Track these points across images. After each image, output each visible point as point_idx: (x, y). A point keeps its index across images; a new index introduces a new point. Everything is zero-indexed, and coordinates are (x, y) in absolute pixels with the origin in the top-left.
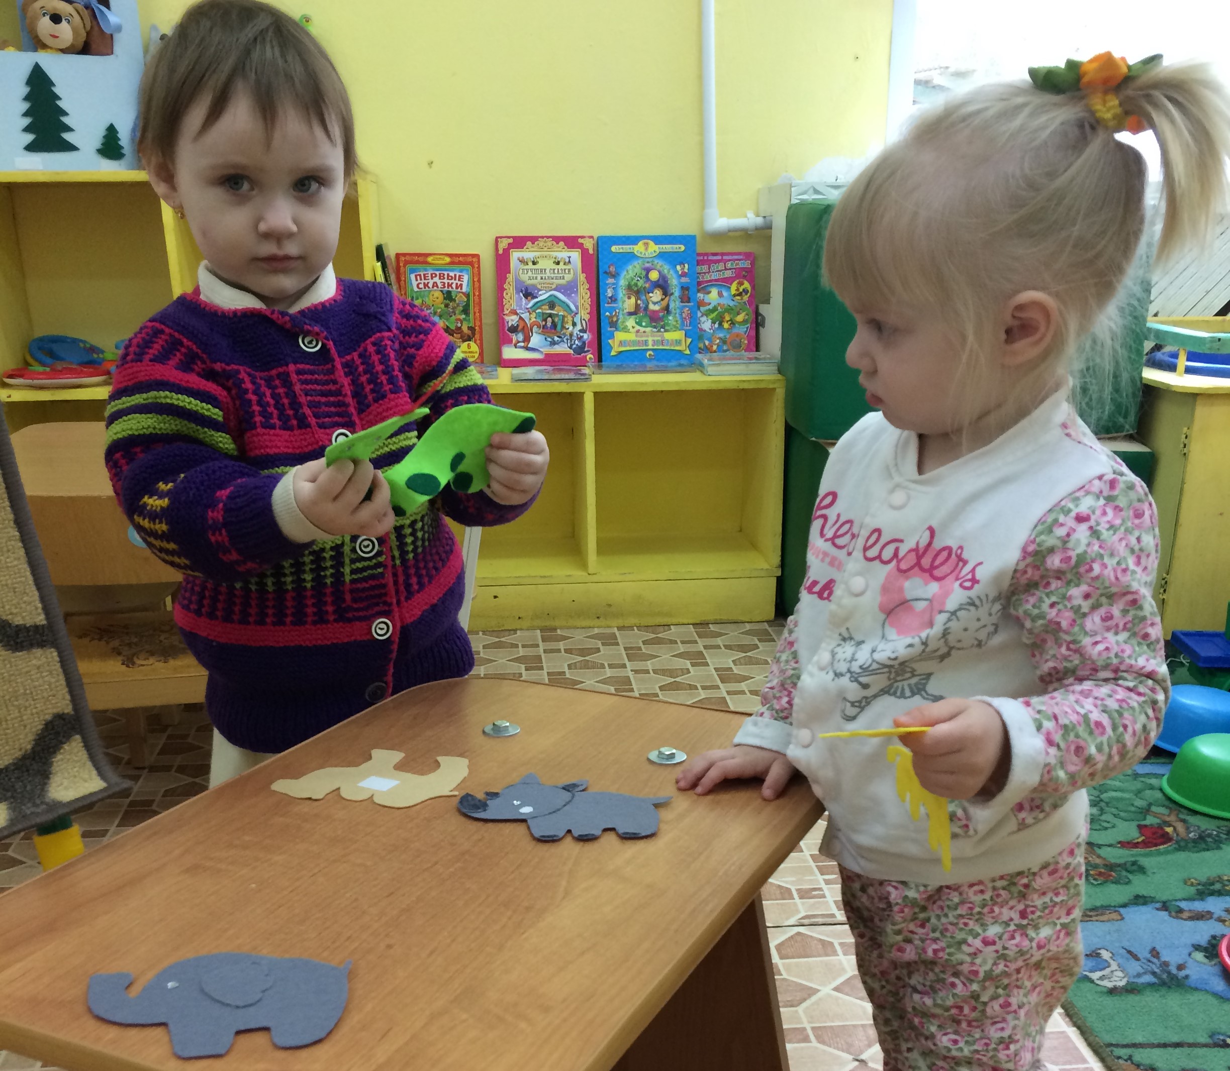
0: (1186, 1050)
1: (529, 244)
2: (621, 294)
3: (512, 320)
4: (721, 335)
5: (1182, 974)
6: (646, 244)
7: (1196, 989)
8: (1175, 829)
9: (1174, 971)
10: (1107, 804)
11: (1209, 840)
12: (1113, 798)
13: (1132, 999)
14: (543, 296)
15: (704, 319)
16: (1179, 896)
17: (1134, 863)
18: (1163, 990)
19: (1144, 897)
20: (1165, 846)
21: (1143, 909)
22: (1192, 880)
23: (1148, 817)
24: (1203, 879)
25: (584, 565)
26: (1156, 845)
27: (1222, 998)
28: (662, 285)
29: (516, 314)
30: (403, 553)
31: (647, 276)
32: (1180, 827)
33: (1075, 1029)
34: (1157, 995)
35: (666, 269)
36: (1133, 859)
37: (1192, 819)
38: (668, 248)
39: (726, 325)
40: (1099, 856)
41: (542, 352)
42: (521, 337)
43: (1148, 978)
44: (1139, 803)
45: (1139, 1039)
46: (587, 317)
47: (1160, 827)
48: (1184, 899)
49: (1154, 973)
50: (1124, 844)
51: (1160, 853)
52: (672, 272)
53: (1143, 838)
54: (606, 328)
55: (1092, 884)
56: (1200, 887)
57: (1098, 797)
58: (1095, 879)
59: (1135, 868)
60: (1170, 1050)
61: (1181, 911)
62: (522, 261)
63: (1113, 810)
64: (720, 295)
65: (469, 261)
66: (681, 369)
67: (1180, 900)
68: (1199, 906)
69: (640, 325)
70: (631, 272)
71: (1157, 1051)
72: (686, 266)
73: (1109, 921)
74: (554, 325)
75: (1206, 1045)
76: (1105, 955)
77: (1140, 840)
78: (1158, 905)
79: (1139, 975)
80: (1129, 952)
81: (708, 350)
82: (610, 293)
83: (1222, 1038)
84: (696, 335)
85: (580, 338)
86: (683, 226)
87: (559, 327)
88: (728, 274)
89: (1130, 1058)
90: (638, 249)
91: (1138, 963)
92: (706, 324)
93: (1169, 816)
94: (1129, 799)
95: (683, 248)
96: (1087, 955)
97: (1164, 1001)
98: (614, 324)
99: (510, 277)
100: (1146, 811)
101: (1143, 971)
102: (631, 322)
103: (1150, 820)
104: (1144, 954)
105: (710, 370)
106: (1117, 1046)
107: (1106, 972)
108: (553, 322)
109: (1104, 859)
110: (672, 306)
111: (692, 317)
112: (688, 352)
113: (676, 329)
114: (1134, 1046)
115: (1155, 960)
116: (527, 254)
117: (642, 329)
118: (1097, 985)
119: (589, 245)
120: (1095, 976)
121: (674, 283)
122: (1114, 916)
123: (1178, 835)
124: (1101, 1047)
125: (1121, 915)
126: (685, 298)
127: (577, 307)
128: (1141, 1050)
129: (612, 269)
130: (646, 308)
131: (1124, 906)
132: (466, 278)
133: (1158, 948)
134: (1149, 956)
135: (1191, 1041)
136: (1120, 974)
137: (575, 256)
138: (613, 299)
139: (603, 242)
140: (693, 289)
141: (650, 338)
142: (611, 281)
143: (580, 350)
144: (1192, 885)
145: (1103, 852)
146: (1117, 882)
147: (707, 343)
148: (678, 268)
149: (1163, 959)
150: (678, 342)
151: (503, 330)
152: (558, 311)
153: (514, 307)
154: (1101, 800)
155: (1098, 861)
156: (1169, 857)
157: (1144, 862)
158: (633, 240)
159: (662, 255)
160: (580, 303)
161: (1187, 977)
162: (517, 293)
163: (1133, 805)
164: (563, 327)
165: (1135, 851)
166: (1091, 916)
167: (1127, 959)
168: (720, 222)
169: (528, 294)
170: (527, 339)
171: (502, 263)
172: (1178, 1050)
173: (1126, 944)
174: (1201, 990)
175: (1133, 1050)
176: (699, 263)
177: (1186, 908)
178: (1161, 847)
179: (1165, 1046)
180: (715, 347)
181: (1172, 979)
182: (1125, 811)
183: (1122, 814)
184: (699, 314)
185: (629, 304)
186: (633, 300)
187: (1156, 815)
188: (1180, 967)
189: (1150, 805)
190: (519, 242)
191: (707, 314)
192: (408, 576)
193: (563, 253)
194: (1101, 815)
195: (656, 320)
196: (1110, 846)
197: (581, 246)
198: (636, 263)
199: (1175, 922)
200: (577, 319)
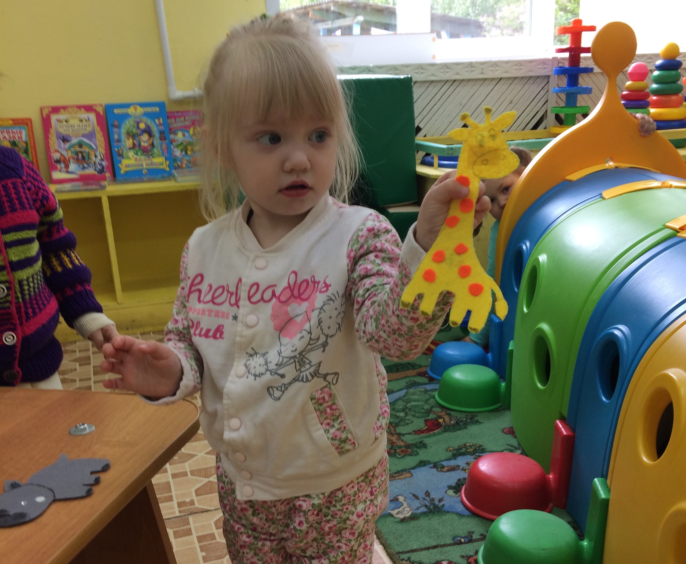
0: (439, 549)
1: (62, 110)
2: (123, 137)
3: (56, 156)
4: (187, 158)
5: (441, 504)
6: (136, 109)
7: (448, 512)
8: (444, 420)
9: (436, 502)
10: (410, 409)
11: (461, 423)
12: (412, 406)
13: (413, 523)
14: (74, 141)
15: (176, 150)
16: (443, 458)
17: (421, 442)
18: (430, 515)
19: (424, 461)
20: (438, 430)
21: (423, 469)
22: (451, 448)
23: (430, 415)
24: (456, 447)
25: (115, 299)
26: (433, 430)
27: (460, 515)
28: (148, 131)
29: (58, 152)
30: (23, 295)
31: (138, 127)
32: (447, 418)
33: (381, 546)
34: (427, 519)
35: (149, 122)
36: (420, 440)
37: (453, 413)
38: (149, 109)
39: (189, 153)
40: (402, 441)
41: (77, 174)
42: (63, 165)
43: (424, 509)
44: (427, 407)
45: (415, 547)
46: (103, 152)
47: (437, 420)
48: (445, 460)
49: (426, 506)
50: (417, 432)
51: (435, 435)
52: (153, 123)
53: (427, 427)
54: (116, 158)
55: (398, 458)
56: (455, 452)
57: (405, 406)
58: (399, 455)
59: (421, 445)
60: (431, 550)
61: (443, 467)
62: (59, 121)
63: (412, 413)
64: (184, 135)
65: (26, 123)
66: (163, 179)
67: (443, 461)
68: (453, 463)
69: (137, 154)
70: (128, 125)
71: (423, 552)
72: (161, 120)
73: (404, 478)
74: (83, 158)
75: (450, 545)
76: (401, 499)
77: (425, 428)
78: (431, 465)
79: (418, 508)
80: (414, 495)
81: (180, 167)
82: (116, 137)
83: (459, 539)
84: (172, 160)
85: (101, 165)
86: (157, 96)
87: (86, 158)
88: (187, 123)
89: (409, 558)
90: (131, 111)
91: (418, 501)
92: (178, 153)
93: (442, 412)
94: (422, 405)
95: (158, 109)
96: (391, 501)
97: (430, 522)
98: (121, 155)
99: (52, 131)
100: (429, 411)
101: (420, 505)
102: (131, 154)
103: (432, 416)
104: (421, 495)
105: (179, 179)
106: (403, 553)
107: (401, 509)
108: (82, 155)
109: (405, 442)
110: (155, 143)
111: (168, 149)
112: (168, 169)
113: (159, 156)
114: (413, 551)
115: (427, 498)
116: (62, 116)
117: (138, 157)
118: (395, 518)
119: (100, 110)
120: (394, 512)
121: (155, 130)
122: (408, 475)
123: (445, 423)
124: (394, 555)
125: (411, 474)
126: (163, 137)
127: (96, 146)
128: (415, 553)
129: (116, 123)
130: (140, 145)
131: (414, 468)
132: (24, 133)
133: (429, 491)
134: (424, 496)
135: (443, 543)
136: (408, 509)
137: (92, 116)
138: (119, 141)
139: (109, 108)
140: (167, 132)
141: (144, 162)
142: (116, 130)
143: (102, 171)
144: (450, 451)
145: (405, 438)
146: (411, 455)
147: (179, 163)
148: (157, 121)
149: (431, 497)
150: (162, 164)
151: (51, 163)
152: (86, 149)
153: (57, 147)
154: (407, 408)
155: (402, 444)
156: (439, 437)
157: (427, 441)
158: (127, 106)
159: (146, 114)
160: (98, 143)
161: (443, 505)
162: (58, 139)
163: (423, 409)
164: (89, 158)
165: (422, 435)
166: (395, 477)
167: (413, 500)
168: (178, 93)
169: (65, 139)
170: (67, 166)
171: (46, 123)
172: (435, 550)
173: (413, 491)
174: (450, 512)
175: (411, 553)
176: (168, 118)
177: (446, 465)
178: (436, 431)
179: (428, 548)
180: (184, 166)
181: (435, 508)
182: (418, 413)
183: (417, 415)
184: (172, 147)
185: (129, 143)
186: (131, 140)
187: (434, 413)
188: (440, 500)
189: (432, 407)
190: (56, 110)
191: (177, 146)
192: (26, 308)
193: (84, 115)
194: (406, 416)
195: (146, 151)
196: (410, 434)
197: (95, 111)
198: (130, 119)
199: (440, 474)
200: (98, 154)
